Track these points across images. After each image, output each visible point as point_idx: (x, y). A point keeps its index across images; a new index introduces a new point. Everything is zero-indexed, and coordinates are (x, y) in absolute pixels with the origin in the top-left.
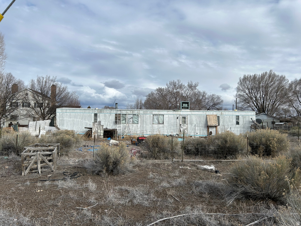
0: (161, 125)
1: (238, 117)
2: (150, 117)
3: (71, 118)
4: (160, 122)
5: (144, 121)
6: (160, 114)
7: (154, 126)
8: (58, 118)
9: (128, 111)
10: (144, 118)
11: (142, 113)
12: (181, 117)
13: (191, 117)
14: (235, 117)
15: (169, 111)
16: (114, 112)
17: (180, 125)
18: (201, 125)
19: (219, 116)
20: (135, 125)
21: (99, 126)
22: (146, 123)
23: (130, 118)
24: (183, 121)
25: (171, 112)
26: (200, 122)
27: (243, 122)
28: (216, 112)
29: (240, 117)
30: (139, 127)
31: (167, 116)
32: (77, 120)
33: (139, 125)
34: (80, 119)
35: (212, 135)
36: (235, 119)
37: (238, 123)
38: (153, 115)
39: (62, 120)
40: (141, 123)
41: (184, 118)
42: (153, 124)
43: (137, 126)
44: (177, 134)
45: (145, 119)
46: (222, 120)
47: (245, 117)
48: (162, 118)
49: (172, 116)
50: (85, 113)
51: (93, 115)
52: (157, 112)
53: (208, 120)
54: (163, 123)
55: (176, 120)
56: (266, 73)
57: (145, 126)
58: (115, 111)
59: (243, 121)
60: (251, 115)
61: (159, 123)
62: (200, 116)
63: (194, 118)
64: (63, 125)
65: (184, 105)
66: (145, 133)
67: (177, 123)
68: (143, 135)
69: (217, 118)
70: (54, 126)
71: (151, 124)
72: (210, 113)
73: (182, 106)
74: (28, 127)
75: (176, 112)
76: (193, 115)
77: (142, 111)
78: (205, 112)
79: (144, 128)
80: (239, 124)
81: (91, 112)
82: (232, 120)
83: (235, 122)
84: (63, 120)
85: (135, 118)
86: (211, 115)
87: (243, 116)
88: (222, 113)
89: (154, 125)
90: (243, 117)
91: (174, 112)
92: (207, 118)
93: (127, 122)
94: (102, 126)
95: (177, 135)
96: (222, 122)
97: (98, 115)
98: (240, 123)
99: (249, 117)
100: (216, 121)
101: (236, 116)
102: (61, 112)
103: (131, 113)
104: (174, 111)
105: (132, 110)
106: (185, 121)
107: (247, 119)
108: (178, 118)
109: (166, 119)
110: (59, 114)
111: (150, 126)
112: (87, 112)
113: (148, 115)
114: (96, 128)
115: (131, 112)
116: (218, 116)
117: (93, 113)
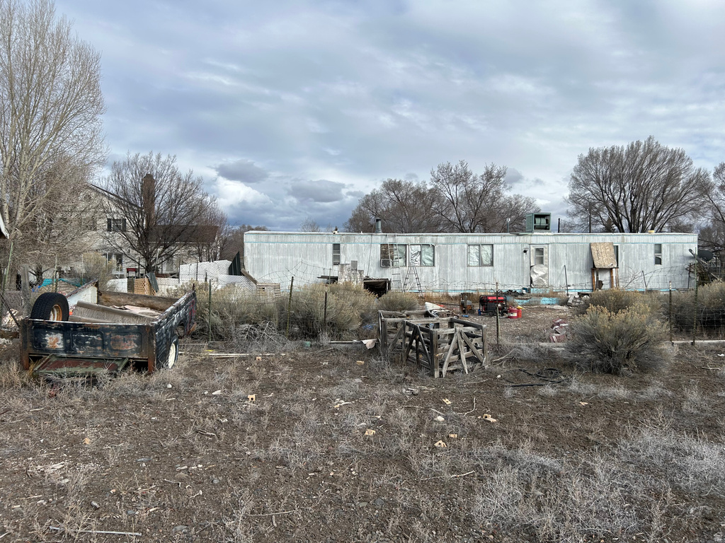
0: (488, 269)
1: (659, 248)
2: (462, 249)
3: (279, 255)
4: (485, 262)
5: (446, 260)
6: (484, 242)
7: (471, 271)
8: (248, 255)
9: (412, 237)
10: (447, 253)
11: (444, 242)
12: (533, 248)
13: (555, 248)
14: (653, 246)
15: (504, 236)
16: (378, 239)
17: (531, 267)
18: (577, 267)
19: (617, 247)
20: (427, 269)
21: (353, 272)
22: (452, 263)
23: (416, 254)
24: (536, 258)
25: (509, 238)
26: (575, 259)
27: (670, 258)
28: (612, 237)
29: (663, 246)
30: (437, 273)
31: (501, 247)
32: (294, 259)
33: (436, 269)
34: (300, 256)
35: (603, 288)
36: (653, 252)
37: (658, 261)
38: (469, 245)
39: (258, 260)
40: (440, 265)
41: (540, 251)
42: (468, 266)
43: (432, 272)
44: (524, 289)
45: (449, 255)
46: (624, 253)
47: (675, 247)
48: (489, 252)
49: (513, 247)
50: (311, 242)
51: (330, 247)
52: (478, 238)
53: (594, 256)
54: (492, 264)
55: (523, 256)
56: (638, 144)
57: (449, 270)
58: (380, 237)
59: (670, 255)
60: (687, 243)
61: (481, 264)
62: (575, 246)
63: (562, 252)
64: (261, 271)
65: (538, 220)
66: (450, 288)
67: (523, 262)
68: (447, 293)
69: (613, 250)
70: (241, 274)
71: (463, 267)
72: (598, 239)
73: (535, 223)
74: (178, 278)
75: (522, 237)
76: (560, 243)
77: (442, 236)
78: (586, 237)
79: (447, 277)
80: (660, 264)
81: (325, 240)
82: (647, 255)
83: (652, 259)
84: (260, 261)
85: (425, 253)
86: (600, 243)
87: (670, 244)
88: (623, 239)
89: (471, 268)
90: (670, 246)
91: (518, 237)
92: (590, 249)
93: (409, 263)
94: (361, 272)
95: (524, 292)
96: (623, 258)
97: (342, 246)
98: (663, 262)
99: (683, 246)
100: (611, 256)
101: (656, 244)
102: (254, 240)
103: (418, 242)
104: (518, 235)
105: (419, 236)
106: (542, 257)
107: (679, 251)
108: (525, 251)
109: (500, 255)
110: (252, 245)
111: (462, 270)
112: (317, 240)
113: (457, 246)
114: (346, 277)
115: (418, 238)
116: (614, 246)
117: (330, 243)
